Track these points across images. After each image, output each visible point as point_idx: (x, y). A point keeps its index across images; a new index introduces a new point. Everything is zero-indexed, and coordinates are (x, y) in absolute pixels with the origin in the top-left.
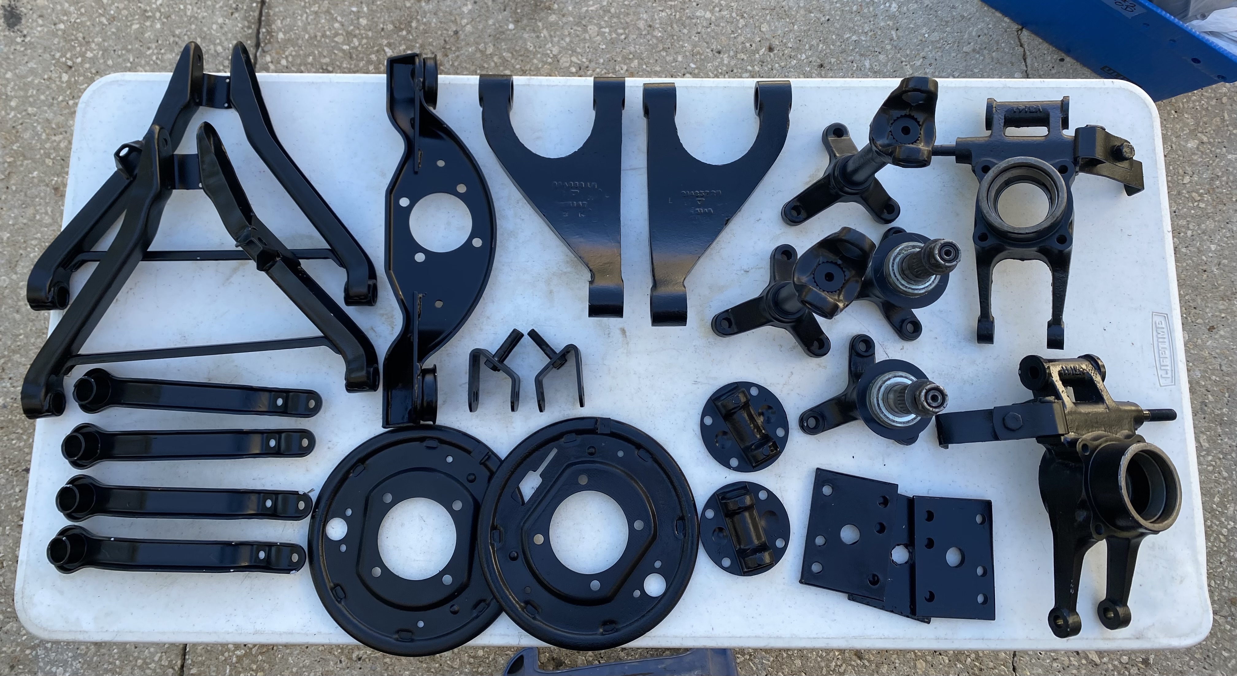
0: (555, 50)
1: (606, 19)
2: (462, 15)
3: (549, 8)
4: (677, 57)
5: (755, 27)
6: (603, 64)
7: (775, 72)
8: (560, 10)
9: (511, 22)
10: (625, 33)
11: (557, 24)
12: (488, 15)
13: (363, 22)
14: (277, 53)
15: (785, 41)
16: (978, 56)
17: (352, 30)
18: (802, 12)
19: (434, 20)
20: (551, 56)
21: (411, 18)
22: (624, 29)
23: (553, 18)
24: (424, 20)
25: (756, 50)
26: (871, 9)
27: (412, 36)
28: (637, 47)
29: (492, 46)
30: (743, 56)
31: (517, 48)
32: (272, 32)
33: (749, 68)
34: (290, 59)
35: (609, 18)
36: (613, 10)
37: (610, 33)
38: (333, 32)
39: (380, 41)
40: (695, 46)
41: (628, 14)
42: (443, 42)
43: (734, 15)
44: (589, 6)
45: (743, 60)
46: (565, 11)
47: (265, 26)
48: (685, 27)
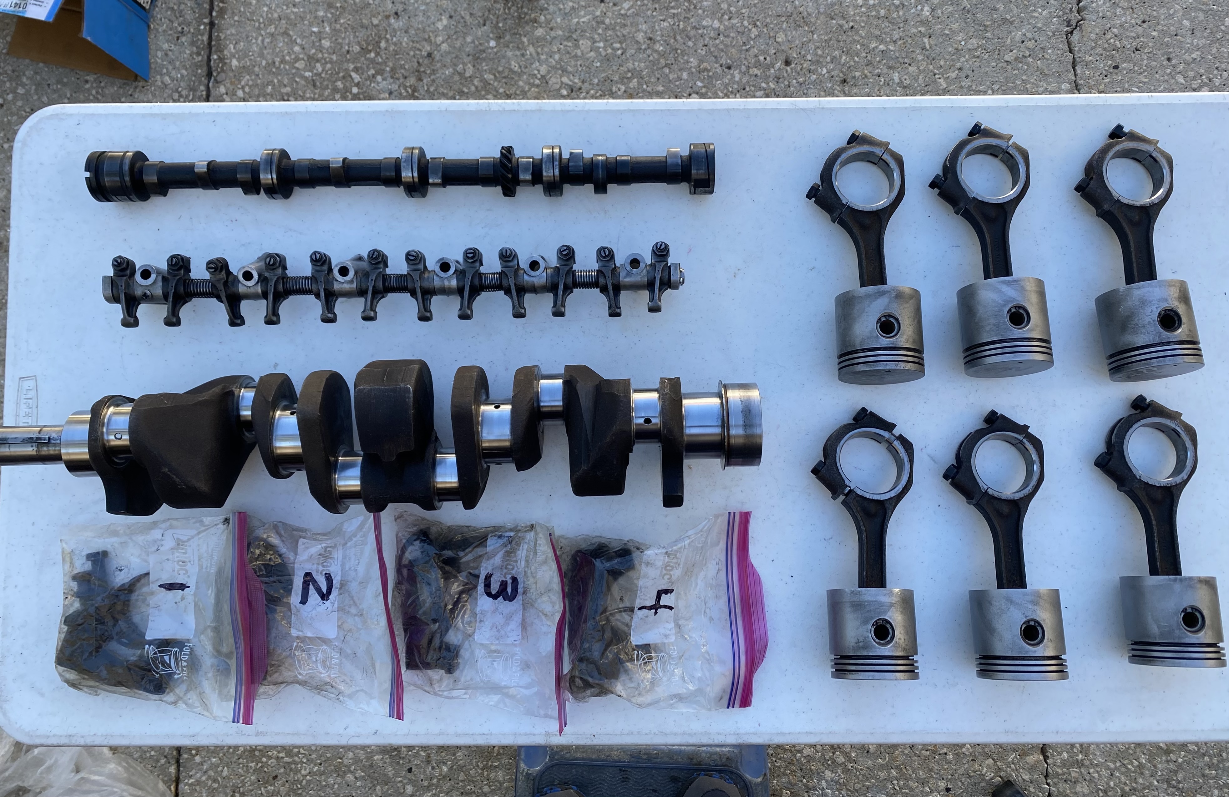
0: (543, 70)
1: (600, 31)
2: (436, 32)
3: (536, 21)
4: (682, 75)
5: (770, 38)
6: (598, 85)
7: (792, 89)
8: (548, 22)
9: (492, 39)
10: (622, 48)
11: (544, 39)
12: (465, 31)
13: (326, 43)
14: (231, 83)
15: (803, 53)
16: (1021, 65)
17: (314, 54)
18: (822, 17)
19: (405, 39)
20: (539, 76)
21: (380, 37)
22: (621, 43)
23: (539, 32)
24: (394, 39)
25: (771, 63)
26: (901, 13)
27: (382, 58)
28: (636, 64)
29: (471, 67)
30: (755, 71)
31: (500, 69)
32: (224, 59)
33: (764, 85)
34: (247, 89)
35: (603, 31)
36: (607, 21)
37: (605, 48)
38: (293, 57)
39: (345, 65)
40: (701, 61)
41: (625, 25)
42: (417, 64)
43: (746, 23)
44: (579, 17)
45: (756, 76)
46: (553, 24)
47: (216, 52)
48: (690, 39)
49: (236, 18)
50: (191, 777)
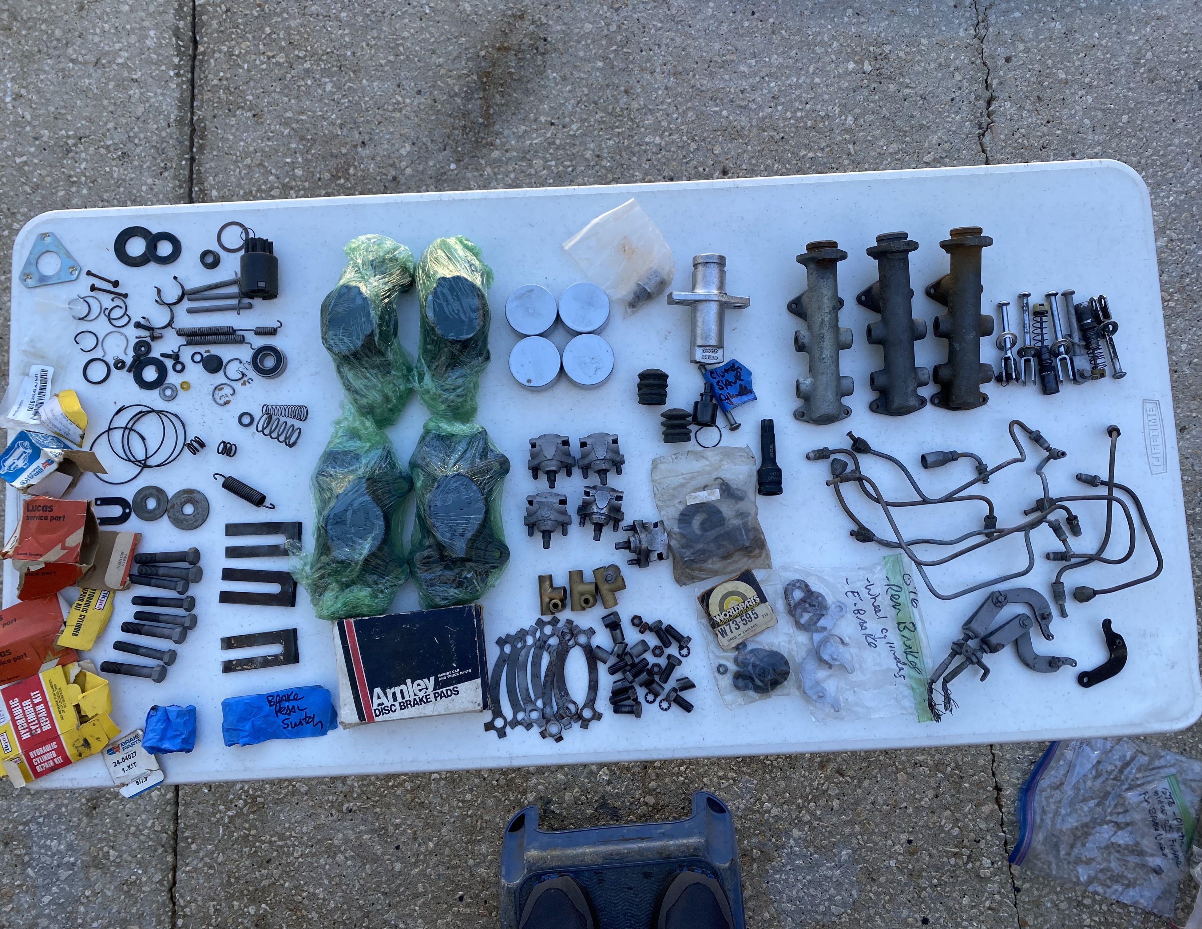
1: (551, 151)
2: (400, 158)
3: (492, 144)
5: (707, 150)
8: (503, 144)
9: (452, 162)
10: (573, 166)
11: (500, 160)
12: (427, 156)
13: (299, 172)
15: (739, 162)
17: (288, 182)
18: (755, 130)
19: (372, 165)
21: (348, 165)
22: (571, 161)
23: (496, 154)
24: (362, 166)
26: (827, 123)
27: (351, 184)
28: (586, 179)
32: (205, 190)
35: (554, 150)
36: (558, 142)
37: (556, 166)
38: (268, 186)
39: (317, 192)
40: (646, 174)
41: (574, 145)
42: (383, 188)
43: (685, 138)
44: (532, 139)
46: (508, 147)
47: (197, 184)
48: (634, 155)
49: (215, 153)
50: (187, 865)
